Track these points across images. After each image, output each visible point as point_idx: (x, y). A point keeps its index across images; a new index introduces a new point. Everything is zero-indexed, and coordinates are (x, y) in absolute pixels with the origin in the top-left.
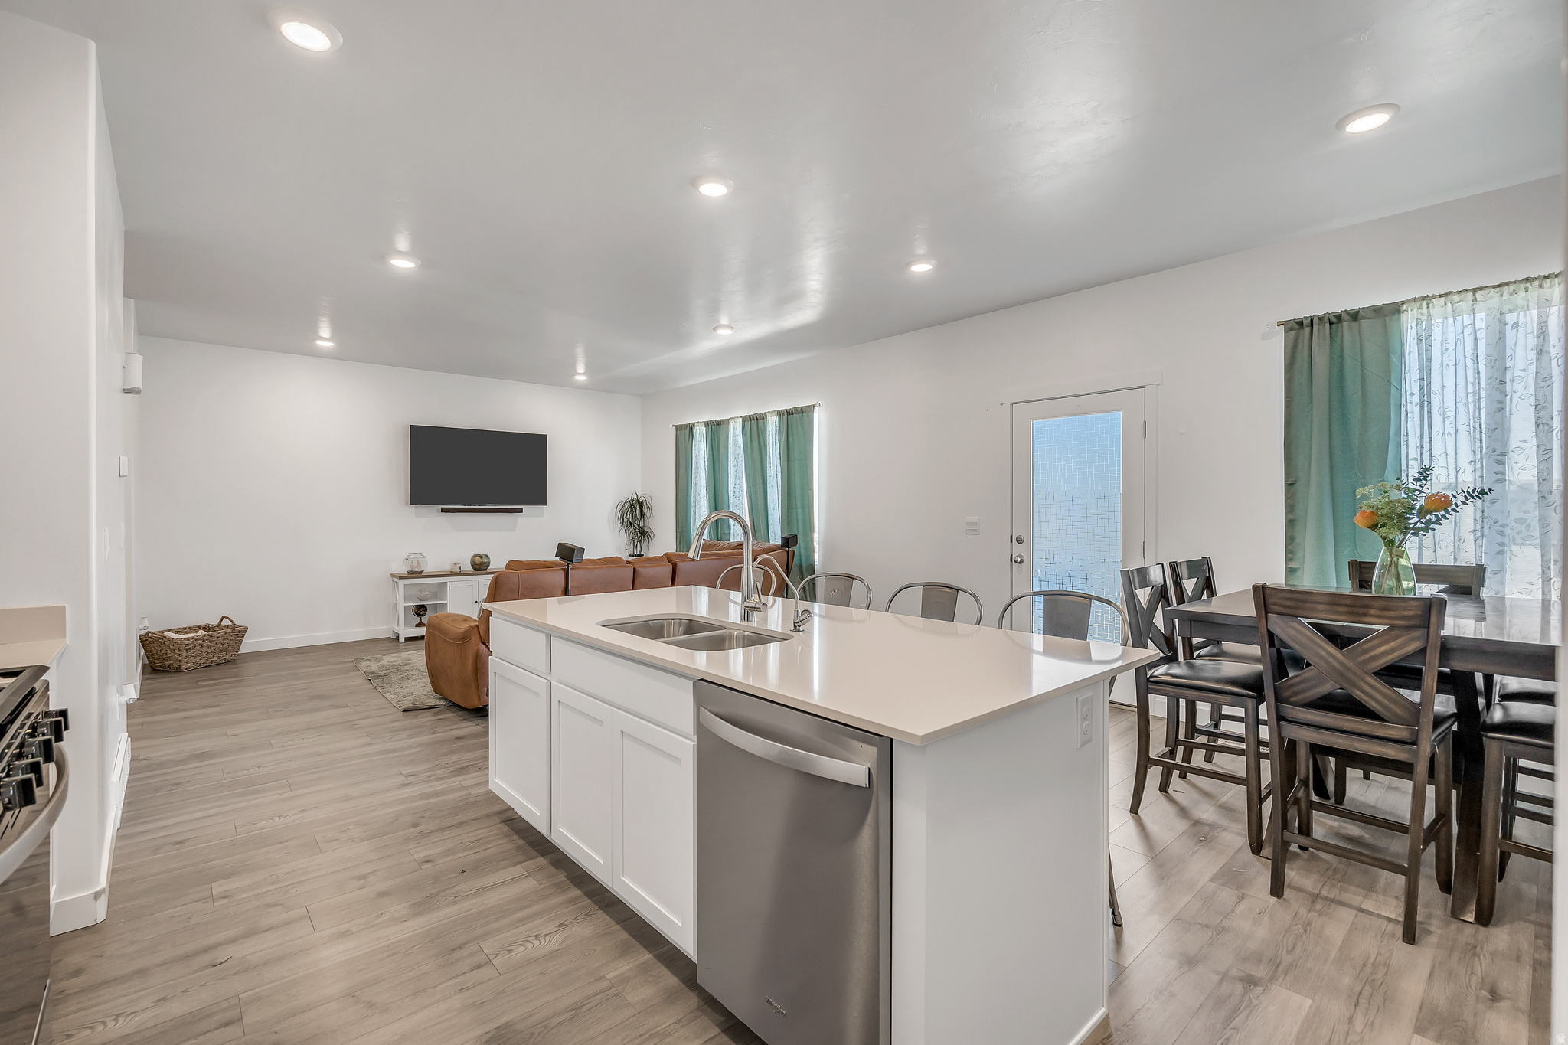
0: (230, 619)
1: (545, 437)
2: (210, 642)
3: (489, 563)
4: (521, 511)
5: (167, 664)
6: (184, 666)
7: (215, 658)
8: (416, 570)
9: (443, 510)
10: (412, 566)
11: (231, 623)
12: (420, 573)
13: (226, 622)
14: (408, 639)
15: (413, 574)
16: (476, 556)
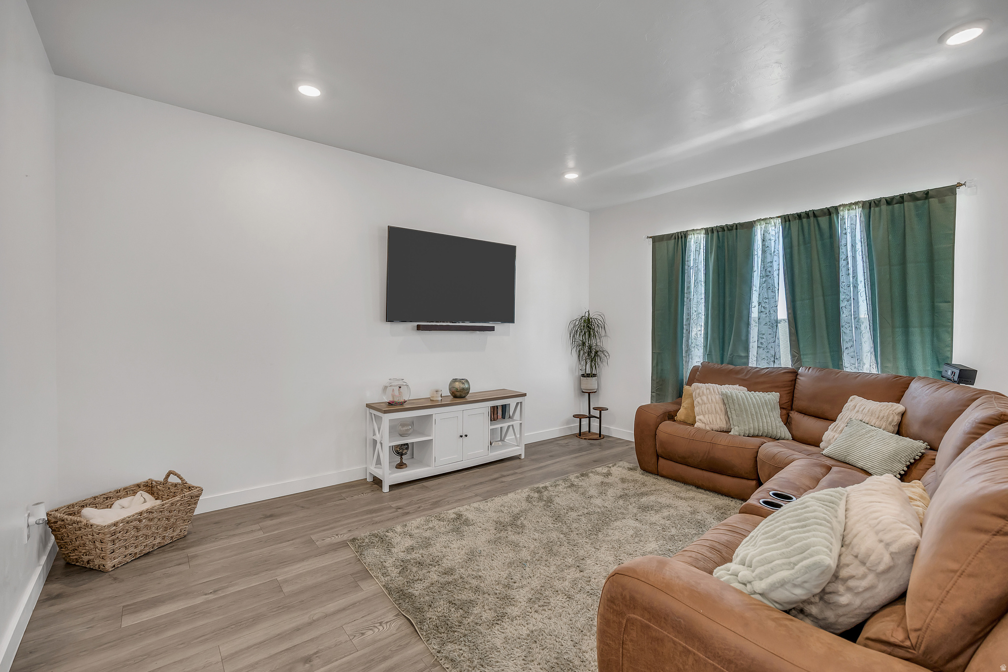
0: (179, 476)
1: (514, 248)
2: (151, 520)
3: (469, 389)
4: (492, 329)
5: (85, 558)
6: (109, 564)
7: (158, 540)
8: (396, 400)
9: (419, 328)
10: (393, 396)
11: (180, 481)
12: (402, 404)
13: (173, 479)
14: (392, 487)
15: (394, 406)
16: (455, 380)
